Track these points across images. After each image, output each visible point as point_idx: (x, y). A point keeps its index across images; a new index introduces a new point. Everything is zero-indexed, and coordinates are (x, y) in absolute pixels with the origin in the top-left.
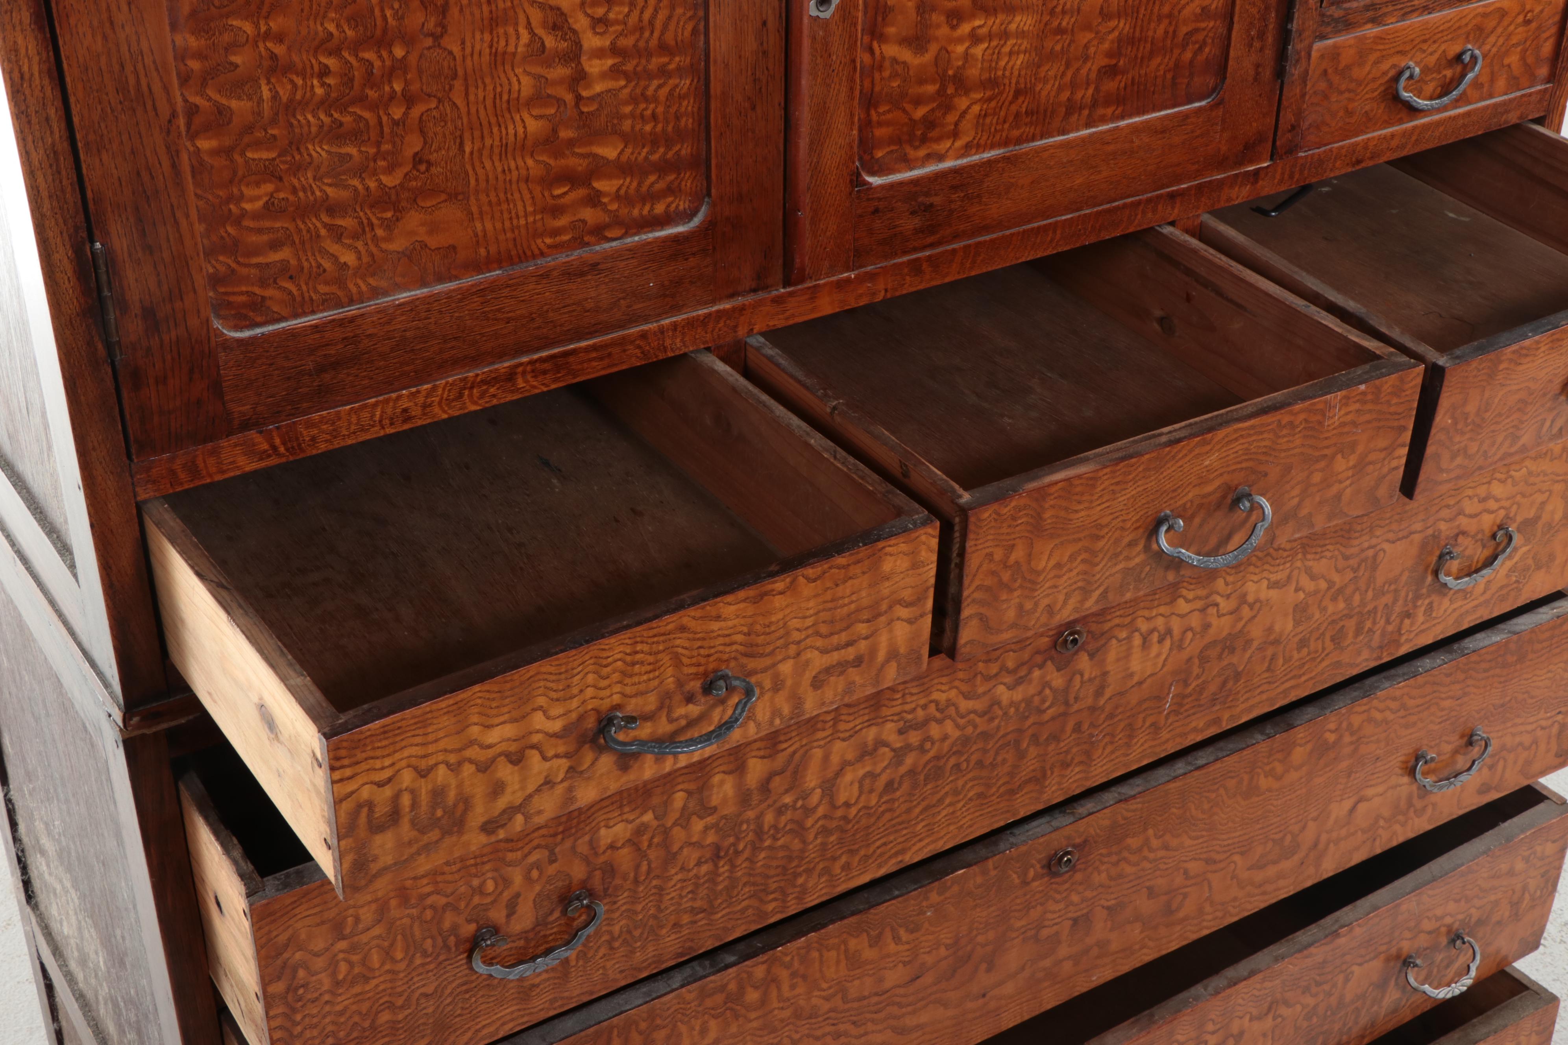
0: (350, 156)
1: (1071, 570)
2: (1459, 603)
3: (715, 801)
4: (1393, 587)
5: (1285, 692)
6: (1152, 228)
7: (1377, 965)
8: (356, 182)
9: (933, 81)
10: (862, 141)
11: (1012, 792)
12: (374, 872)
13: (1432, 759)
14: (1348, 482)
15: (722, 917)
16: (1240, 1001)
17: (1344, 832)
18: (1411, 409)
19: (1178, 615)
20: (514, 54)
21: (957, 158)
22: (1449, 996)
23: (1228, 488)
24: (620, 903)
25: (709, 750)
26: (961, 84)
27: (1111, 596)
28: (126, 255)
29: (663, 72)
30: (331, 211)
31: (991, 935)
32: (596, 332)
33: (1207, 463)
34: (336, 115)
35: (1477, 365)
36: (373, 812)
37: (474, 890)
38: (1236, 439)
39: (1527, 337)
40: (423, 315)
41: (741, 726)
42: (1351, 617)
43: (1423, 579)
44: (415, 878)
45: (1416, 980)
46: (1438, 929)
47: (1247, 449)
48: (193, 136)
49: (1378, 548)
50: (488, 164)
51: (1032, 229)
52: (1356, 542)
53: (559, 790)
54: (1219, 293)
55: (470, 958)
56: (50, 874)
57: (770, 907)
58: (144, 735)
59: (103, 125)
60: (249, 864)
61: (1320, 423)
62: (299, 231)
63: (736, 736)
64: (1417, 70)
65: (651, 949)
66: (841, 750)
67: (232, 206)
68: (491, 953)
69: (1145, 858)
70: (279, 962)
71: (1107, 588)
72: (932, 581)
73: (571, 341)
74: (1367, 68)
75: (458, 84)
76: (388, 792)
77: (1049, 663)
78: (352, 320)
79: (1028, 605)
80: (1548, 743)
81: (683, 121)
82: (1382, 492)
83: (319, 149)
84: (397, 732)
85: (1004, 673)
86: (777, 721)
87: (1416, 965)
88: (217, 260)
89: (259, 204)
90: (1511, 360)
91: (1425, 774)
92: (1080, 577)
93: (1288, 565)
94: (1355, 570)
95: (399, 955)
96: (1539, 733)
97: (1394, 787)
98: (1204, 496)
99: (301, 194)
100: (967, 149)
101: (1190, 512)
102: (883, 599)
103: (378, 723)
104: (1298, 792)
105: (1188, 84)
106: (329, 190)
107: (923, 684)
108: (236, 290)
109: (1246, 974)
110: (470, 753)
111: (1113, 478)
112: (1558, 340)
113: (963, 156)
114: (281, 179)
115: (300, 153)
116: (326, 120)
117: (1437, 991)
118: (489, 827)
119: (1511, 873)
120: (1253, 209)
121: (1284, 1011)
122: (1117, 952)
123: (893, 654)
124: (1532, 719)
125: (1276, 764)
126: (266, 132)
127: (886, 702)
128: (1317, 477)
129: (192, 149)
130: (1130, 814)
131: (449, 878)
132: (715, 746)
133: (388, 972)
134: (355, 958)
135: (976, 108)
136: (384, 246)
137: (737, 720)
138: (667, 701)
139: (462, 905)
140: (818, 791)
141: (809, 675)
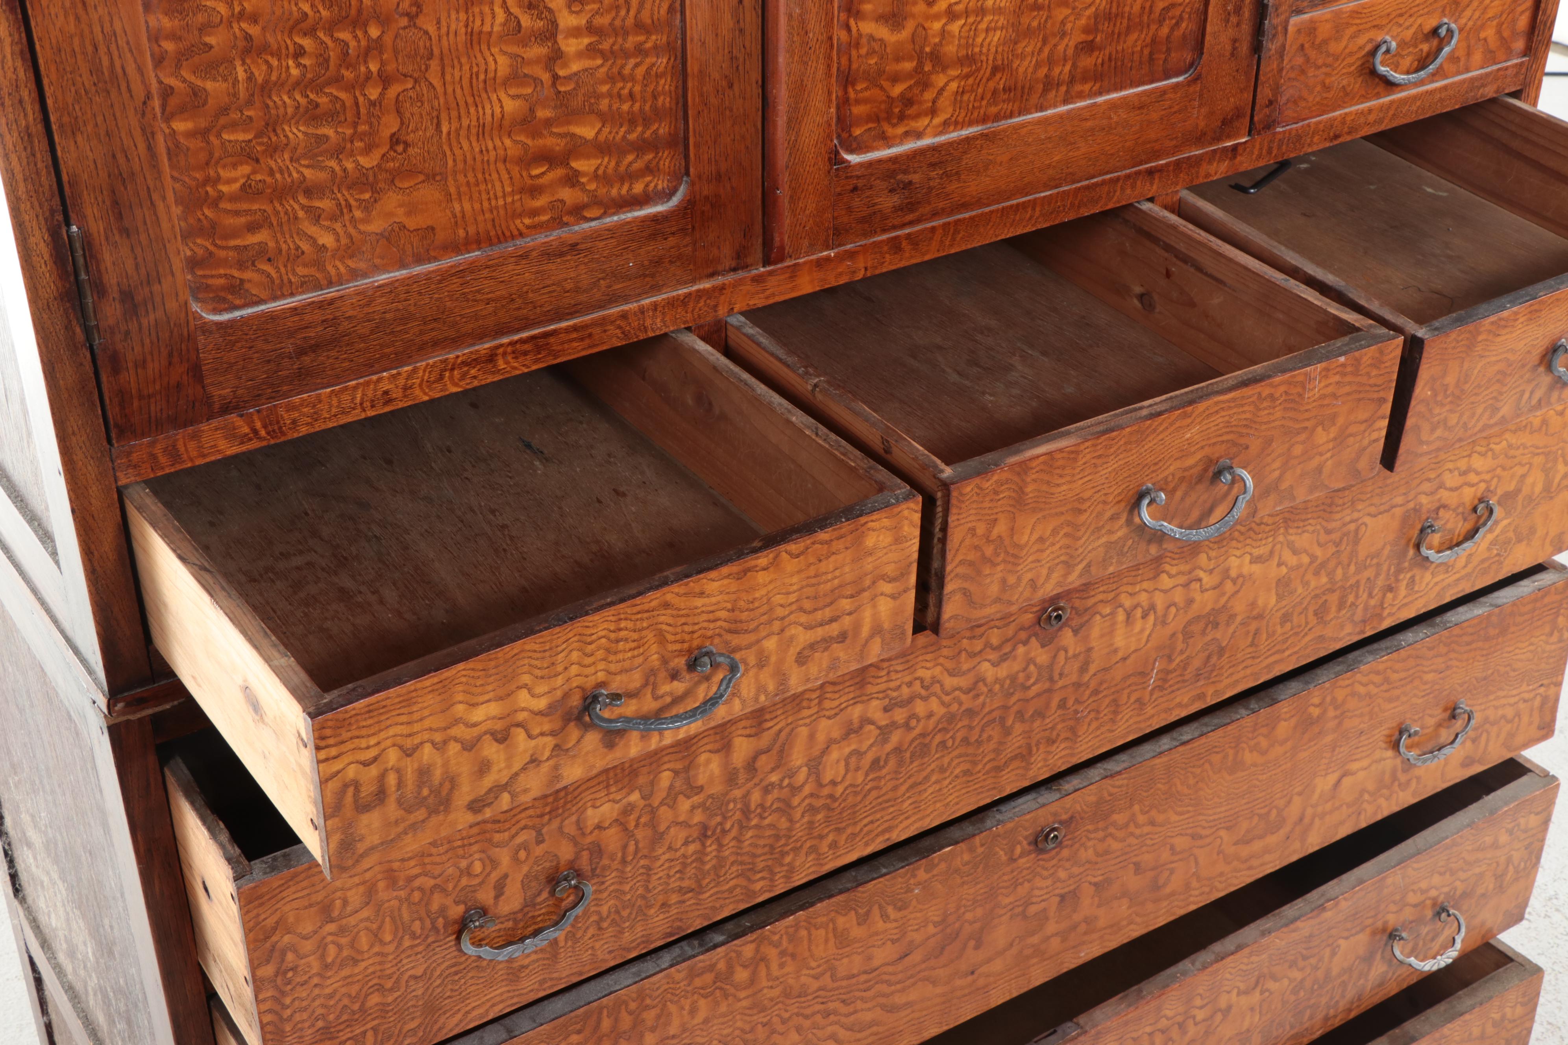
0: (327, 138)
1: (1054, 544)
2: (1441, 577)
3: (701, 780)
4: (1375, 561)
5: (1269, 667)
6: (1131, 205)
7: (1363, 938)
8: (333, 164)
9: (910, 58)
10: (840, 119)
11: (998, 769)
12: (361, 851)
13: (1416, 733)
14: (1329, 455)
15: (711, 896)
16: (1228, 976)
17: (1328, 806)
18: (1391, 381)
19: (1162, 591)
20: (490, 34)
21: (935, 136)
22: (1435, 968)
23: (1210, 461)
24: (607, 884)
25: (695, 727)
26: (937, 59)
27: (1093, 570)
28: (103, 238)
29: (640, 51)
30: (308, 192)
31: (979, 912)
32: (576, 312)
33: (1188, 435)
34: (312, 96)
35: (1456, 336)
36: (359, 791)
37: (461, 871)
38: (1217, 412)
39: (1505, 308)
40: (403, 296)
41: (726, 702)
42: (1334, 591)
43: (1404, 553)
44: (403, 860)
45: (1402, 953)
46: (1424, 902)
47: (1228, 422)
48: (168, 118)
49: (1360, 522)
50: (465, 145)
51: (1011, 206)
52: (1338, 516)
53: (545, 768)
54: (1199, 269)
55: (458, 939)
56: (37, 867)
57: (758, 886)
58: (128, 721)
59: (77, 108)
60: (237, 849)
61: (1300, 395)
62: (277, 213)
63: (721, 713)
64: (1394, 44)
65: (639, 929)
66: (827, 728)
67: (209, 189)
68: (479, 934)
69: (1132, 834)
70: (268, 945)
71: (1090, 562)
72: (915, 556)
73: (552, 321)
74: (1344, 43)
75: (434, 64)
76: (374, 771)
77: (1033, 639)
78: (332, 302)
79: (1012, 580)
80: (1531, 715)
81: (661, 100)
82: (1363, 464)
83: (295, 130)
84: (382, 711)
85: (988, 650)
86: (762, 698)
87: (1402, 939)
88: (195, 243)
89: (237, 186)
90: (1490, 331)
91: (1409, 748)
92: (1063, 551)
93: (1271, 539)
94: (1337, 544)
95: (388, 938)
96: (1522, 705)
97: (1378, 761)
98: (1185, 470)
99: (278, 176)
100: (946, 126)
101: (1172, 485)
102: (866, 575)
103: (363, 702)
104: (1283, 767)
105: (1165, 60)
106: (307, 172)
107: (908, 661)
108: (213, 273)
109: (1233, 948)
110: (456, 731)
111: (1095, 451)
112: (1536, 311)
113: (941, 133)
114: (257, 161)
115: (277, 135)
116: (303, 101)
117: (1422, 964)
118: (475, 806)
119: (1495, 846)
120: (1231, 186)
121: (1271, 985)
122: (1105, 928)
123: (877, 630)
124: (1514, 692)
125: (1261, 739)
126: (242, 114)
127: (871, 680)
128: (1298, 450)
129: (167, 131)
130: (1116, 790)
131: (437, 859)
132: (699, 723)
133: (377, 954)
134: (344, 941)
135: (954, 86)
136: (362, 227)
137: (722, 696)
138: (652, 679)
139: (450, 886)
140: (805, 769)
141: (793, 651)
